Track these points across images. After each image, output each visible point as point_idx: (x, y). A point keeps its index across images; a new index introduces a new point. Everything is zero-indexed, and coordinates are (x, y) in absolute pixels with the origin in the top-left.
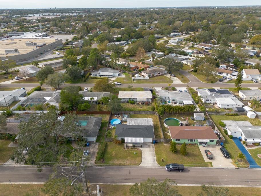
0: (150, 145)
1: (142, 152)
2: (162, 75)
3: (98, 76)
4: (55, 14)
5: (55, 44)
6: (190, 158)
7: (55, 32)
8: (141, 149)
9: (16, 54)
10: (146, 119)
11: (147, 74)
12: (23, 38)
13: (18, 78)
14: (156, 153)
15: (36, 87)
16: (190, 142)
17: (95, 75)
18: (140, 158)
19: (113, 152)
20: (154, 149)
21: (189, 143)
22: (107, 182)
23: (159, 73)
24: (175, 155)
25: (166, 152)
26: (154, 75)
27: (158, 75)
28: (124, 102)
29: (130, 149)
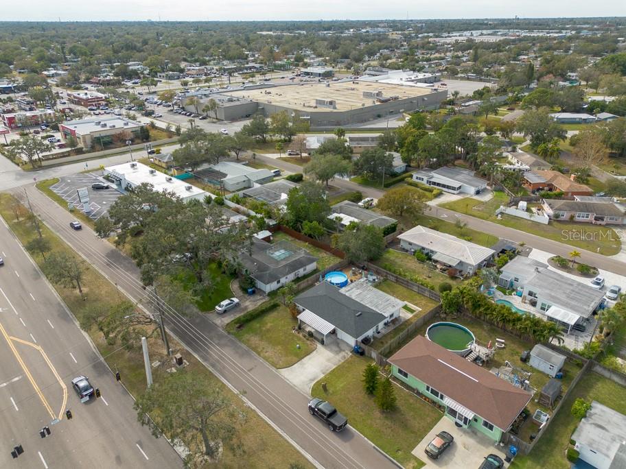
0: (344, 351)
1: (315, 352)
2: (607, 225)
3: (425, 182)
4: (502, 31)
5: (423, 100)
6: (388, 422)
7: (460, 75)
8: (319, 346)
9: (328, 109)
10: (392, 298)
11: (551, 208)
12: (379, 81)
13: (292, 153)
14: (334, 369)
15: (293, 174)
16: (429, 394)
17: (420, 179)
18: (295, 359)
19: (269, 325)
20: (343, 361)
21: (425, 394)
22: (206, 359)
23: (596, 219)
24: (366, 396)
25: (354, 380)
26: (577, 219)
27: (594, 222)
28: (407, 251)
29: (301, 335)
